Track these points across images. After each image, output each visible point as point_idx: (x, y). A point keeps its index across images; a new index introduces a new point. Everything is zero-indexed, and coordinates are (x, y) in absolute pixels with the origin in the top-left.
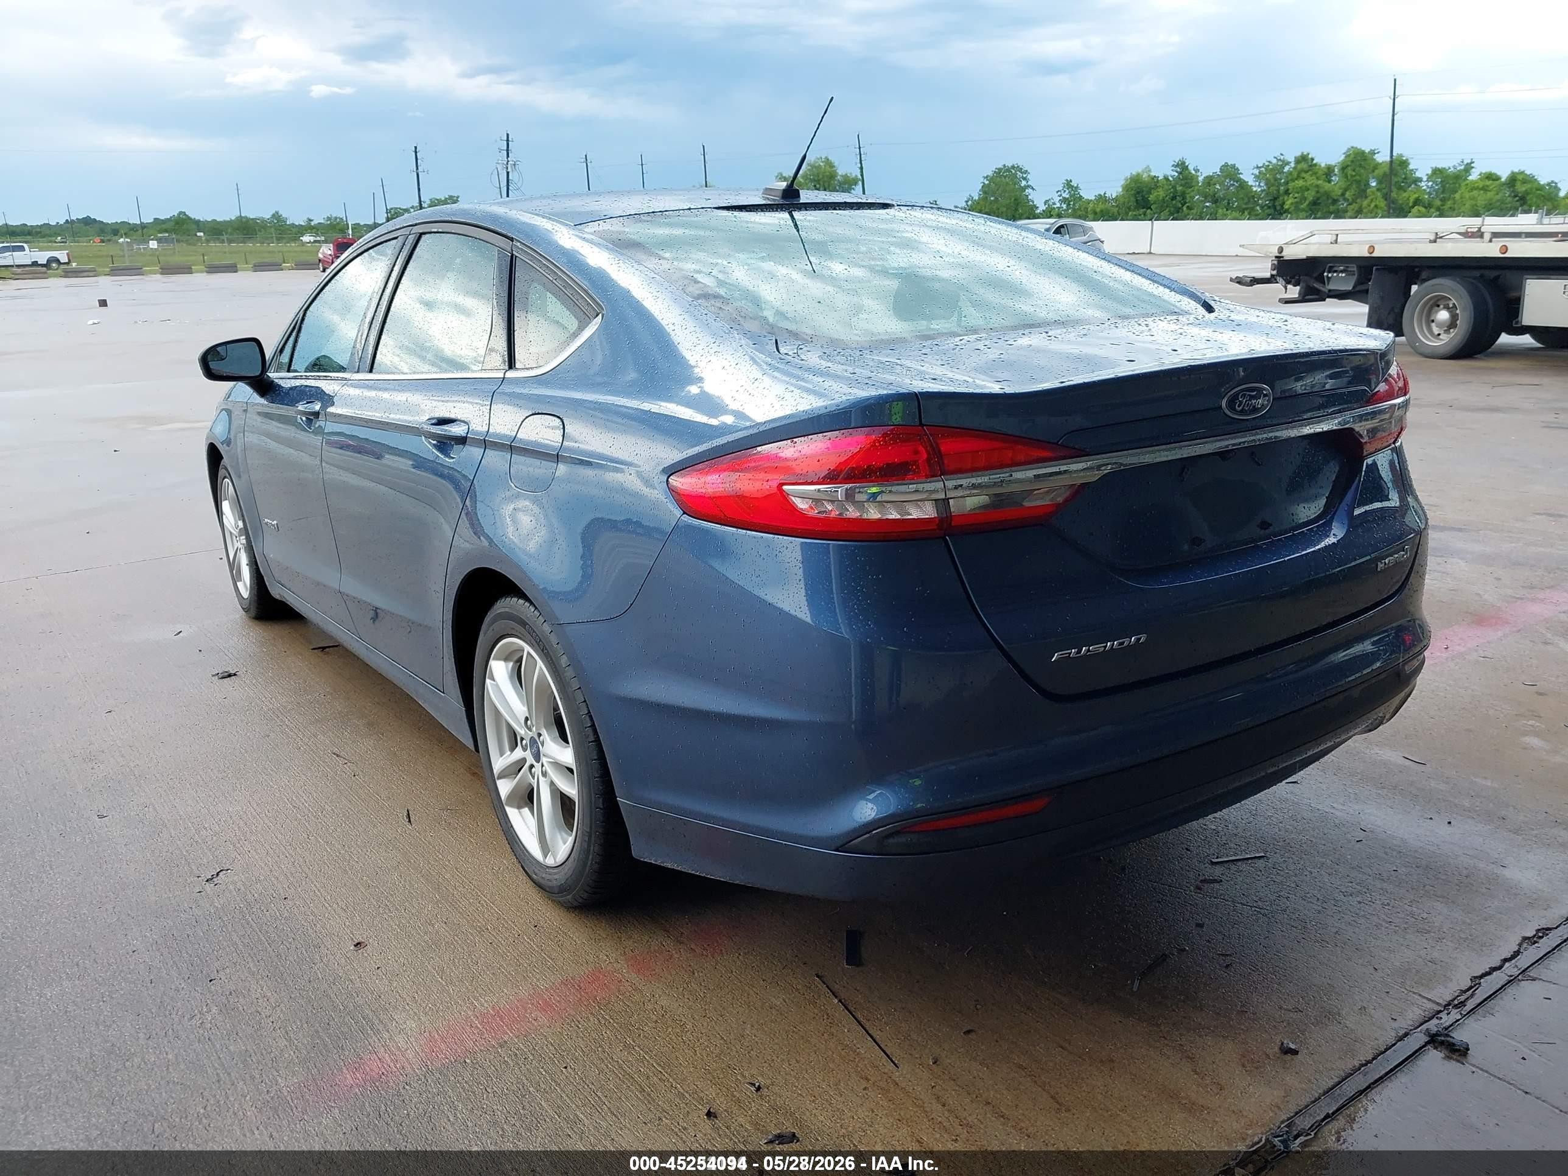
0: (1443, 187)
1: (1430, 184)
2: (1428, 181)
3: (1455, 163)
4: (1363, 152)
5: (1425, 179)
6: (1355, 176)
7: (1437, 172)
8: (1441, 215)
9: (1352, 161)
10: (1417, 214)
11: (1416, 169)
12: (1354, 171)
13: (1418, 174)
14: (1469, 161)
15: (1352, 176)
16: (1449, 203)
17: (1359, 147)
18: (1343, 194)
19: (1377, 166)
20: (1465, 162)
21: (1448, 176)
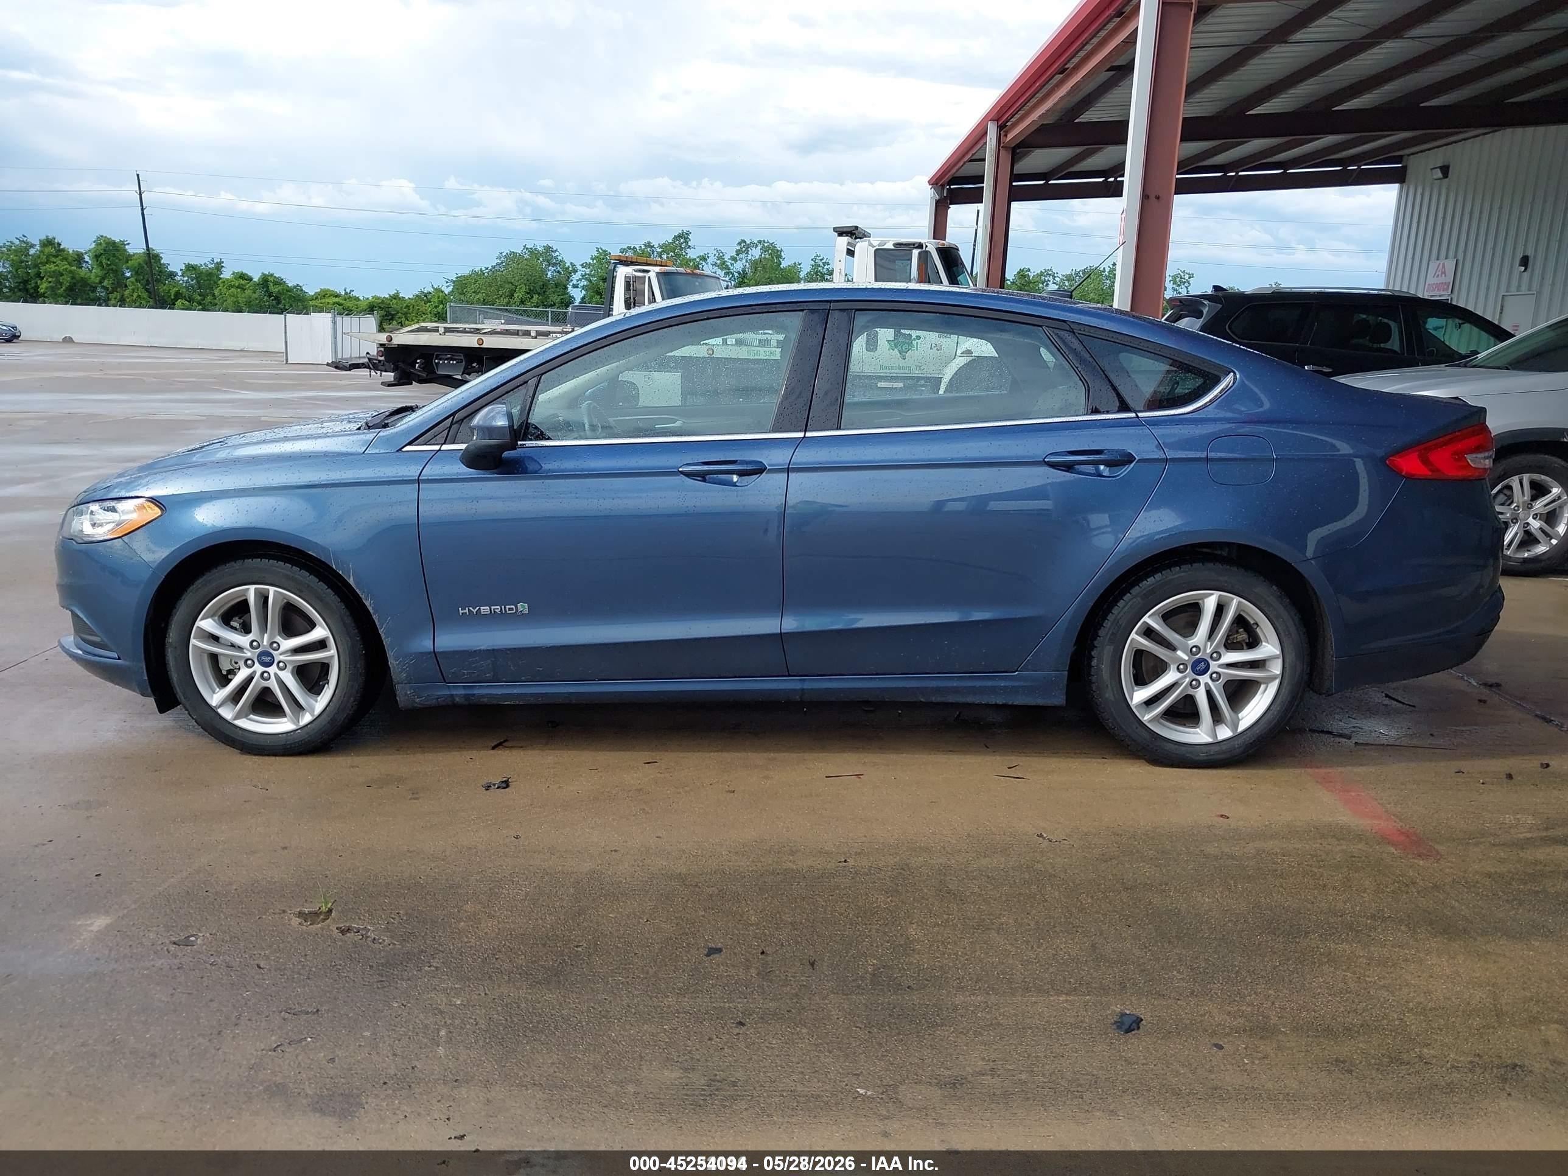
0: (198, 282)
1: (186, 278)
2: (183, 276)
3: (207, 260)
4: (114, 243)
5: (180, 273)
6: (110, 265)
7: (190, 268)
8: (204, 309)
9: (105, 250)
10: (182, 307)
11: (169, 264)
12: (108, 260)
13: (170, 269)
14: (219, 261)
15: (108, 265)
16: (209, 298)
17: (108, 237)
18: (101, 282)
19: (129, 258)
20: (215, 261)
21: (202, 273)
